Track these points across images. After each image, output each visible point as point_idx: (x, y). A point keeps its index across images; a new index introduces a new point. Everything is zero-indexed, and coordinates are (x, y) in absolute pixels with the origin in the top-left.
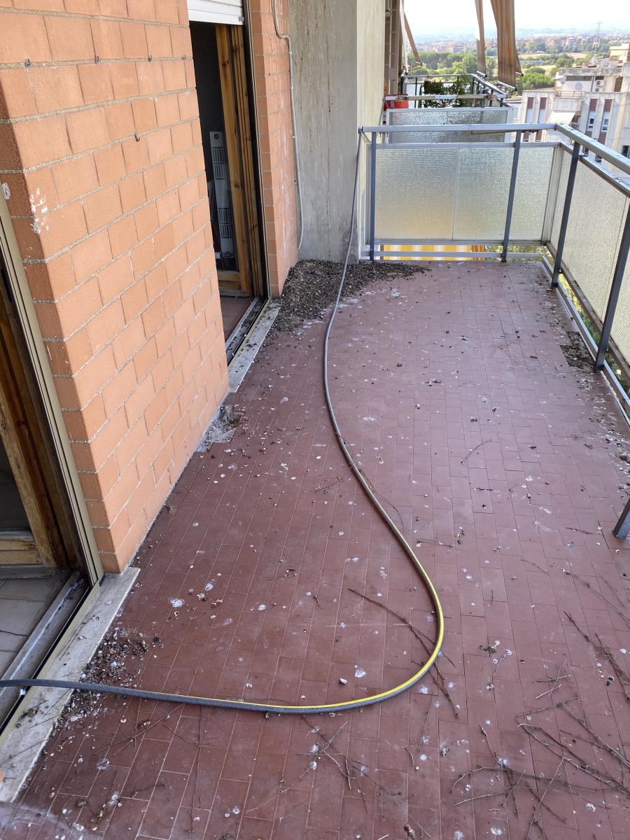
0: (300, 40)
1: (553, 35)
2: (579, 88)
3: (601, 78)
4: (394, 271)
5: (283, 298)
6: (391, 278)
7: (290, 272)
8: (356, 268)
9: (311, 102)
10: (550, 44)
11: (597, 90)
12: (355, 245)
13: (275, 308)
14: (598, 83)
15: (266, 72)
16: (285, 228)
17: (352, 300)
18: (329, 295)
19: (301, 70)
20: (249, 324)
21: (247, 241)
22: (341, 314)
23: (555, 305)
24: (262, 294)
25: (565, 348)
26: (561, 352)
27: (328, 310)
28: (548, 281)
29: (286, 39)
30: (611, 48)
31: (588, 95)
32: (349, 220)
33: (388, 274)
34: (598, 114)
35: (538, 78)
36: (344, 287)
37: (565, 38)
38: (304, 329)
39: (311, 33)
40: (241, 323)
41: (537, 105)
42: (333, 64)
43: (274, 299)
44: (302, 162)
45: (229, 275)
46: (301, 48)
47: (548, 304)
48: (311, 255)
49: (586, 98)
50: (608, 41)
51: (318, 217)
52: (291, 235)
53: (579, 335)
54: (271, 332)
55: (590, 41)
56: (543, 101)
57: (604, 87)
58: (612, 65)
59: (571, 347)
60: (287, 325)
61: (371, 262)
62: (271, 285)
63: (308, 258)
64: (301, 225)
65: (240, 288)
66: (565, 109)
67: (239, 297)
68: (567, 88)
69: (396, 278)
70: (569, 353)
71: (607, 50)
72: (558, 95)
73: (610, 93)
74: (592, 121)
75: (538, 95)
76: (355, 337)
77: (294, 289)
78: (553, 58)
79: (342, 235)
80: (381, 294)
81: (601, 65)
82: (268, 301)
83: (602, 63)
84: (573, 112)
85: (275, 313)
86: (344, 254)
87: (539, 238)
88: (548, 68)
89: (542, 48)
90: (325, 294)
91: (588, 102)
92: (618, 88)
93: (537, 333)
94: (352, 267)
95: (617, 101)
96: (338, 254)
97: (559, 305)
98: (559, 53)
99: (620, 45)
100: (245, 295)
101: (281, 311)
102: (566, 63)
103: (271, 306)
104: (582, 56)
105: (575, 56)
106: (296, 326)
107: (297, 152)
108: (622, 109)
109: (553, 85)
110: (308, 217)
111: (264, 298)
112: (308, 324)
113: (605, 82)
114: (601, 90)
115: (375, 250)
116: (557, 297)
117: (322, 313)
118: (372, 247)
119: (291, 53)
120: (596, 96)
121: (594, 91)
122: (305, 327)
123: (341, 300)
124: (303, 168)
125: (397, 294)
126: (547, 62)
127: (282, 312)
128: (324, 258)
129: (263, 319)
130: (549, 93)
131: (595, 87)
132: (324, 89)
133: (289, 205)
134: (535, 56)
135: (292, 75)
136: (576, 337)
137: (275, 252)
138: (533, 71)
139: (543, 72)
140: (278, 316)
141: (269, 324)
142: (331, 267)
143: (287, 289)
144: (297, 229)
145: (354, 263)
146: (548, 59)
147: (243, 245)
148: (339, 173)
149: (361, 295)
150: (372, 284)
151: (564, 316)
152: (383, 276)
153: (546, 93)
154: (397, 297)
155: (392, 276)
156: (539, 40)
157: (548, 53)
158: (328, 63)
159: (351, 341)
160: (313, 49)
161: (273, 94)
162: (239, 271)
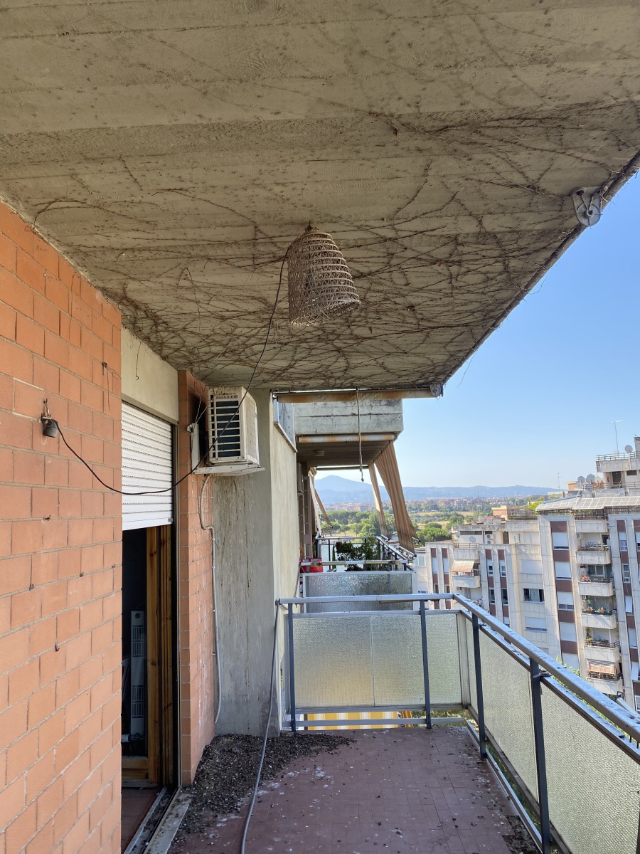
0: (223, 529)
1: (443, 498)
2: (473, 541)
3: (491, 532)
4: (317, 744)
5: (195, 785)
6: (314, 754)
7: (205, 751)
8: (277, 741)
9: (231, 579)
10: (441, 505)
11: (489, 542)
12: (275, 715)
13: (186, 800)
14: (489, 537)
15: (190, 560)
16: (202, 703)
17: (273, 785)
18: (247, 780)
19: (223, 553)
20: (154, 825)
21: (160, 722)
22: (261, 804)
23: (488, 781)
24: (171, 782)
25: (508, 839)
26: (504, 844)
27: (244, 800)
28: (476, 750)
29: (211, 530)
30: (493, 509)
31: (482, 547)
32: (268, 690)
33: (311, 748)
34: (495, 561)
35: (436, 531)
36: (263, 768)
37: (453, 501)
38: (218, 828)
39: (232, 524)
40: (143, 825)
41: (439, 554)
42: (251, 548)
43: (184, 788)
44: (221, 635)
45: (135, 761)
46: (224, 535)
47: (481, 780)
48: (228, 729)
49: (482, 549)
50: (489, 502)
51: (236, 688)
52: (207, 709)
53: (520, 819)
54: (178, 835)
55: (474, 502)
56: (444, 551)
57: (494, 540)
58: (496, 522)
59: (514, 837)
60: (198, 824)
61: (292, 733)
62: (182, 771)
63: (226, 733)
64: (218, 696)
65: (147, 777)
66: (464, 558)
67: (144, 788)
68: (463, 541)
69: (320, 753)
70: (513, 845)
71: (490, 509)
72: (456, 547)
73: (500, 545)
74: (491, 568)
75: (439, 546)
76: (277, 837)
77: (208, 774)
78: (446, 515)
79: (261, 706)
80: (305, 774)
81: (488, 523)
82: (178, 792)
83: (488, 521)
84: (472, 560)
85: (184, 808)
86: (264, 726)
87: (459, 701)
88: (444, 523)
89: (436, 508)
90: (242, 777)
91: (483, 552)
92: (506, 540)
93: (476, 821)
94: (273, 741)
95: (508, 551)
96: (257, 726)
97: (493, 781)
98: (450, 512)
99: (499, 507)
100: (152, 786)
101: (191, 805)
102: (457, 520)
103: (181, 798)
104: (470, 514)
105: (465, 514)
106: (208, 826)
107: (217, 625)
108: (514, 558)
109: (450, 538)
110: (226, 688)
111: (172, 789)
112: (223, 820)
113: (494, 536)
114: (492, 542)
115: (297, 720)
116: (489, 771)
117: (239, 804)
118: (293, 717)
119: (214, 539)
120: (489, 547)
121: (486, 543)
122: (219, 825)
123: (260, 785)
124: (222, 640)
125: (321, 774)
126: (441, 518)
127: (193, 806)
128: (243, 732)
129: (170, 816)
130: (448, 545)
131: (486, 540)
132: (244, 567)
133: (207, 679)
134: (430, 514)
135: (214, 557)
136: (517, 822)
137: (189, 732)
138: (431, 526)
139: (440, 527)
140: (188, 811)
141: (177, 823)
142: (249, 742)
143: (200, 774)
144: (214, 702)
145: (275, 736)
146: (442, 516)
147: (155, 726)
148: (258, 643)
149: (282, 777)
150: (295, 761)
151: (500, 794)
152: (306, 752)
153: (445, 544)
154: (322, 778)
155: (315, 751)
156: (432, 502)
157: (441, 511)
158: (247, 547)
159: (272, 843)
160: (234, 536)
161: (195, 577)
162: (147, 756)
